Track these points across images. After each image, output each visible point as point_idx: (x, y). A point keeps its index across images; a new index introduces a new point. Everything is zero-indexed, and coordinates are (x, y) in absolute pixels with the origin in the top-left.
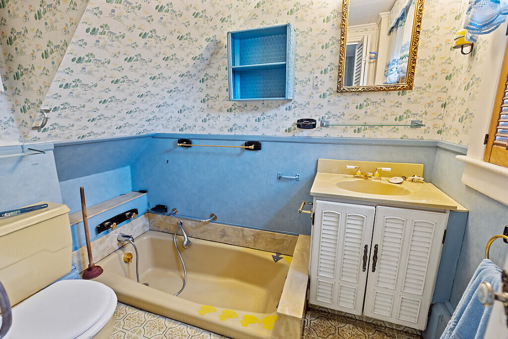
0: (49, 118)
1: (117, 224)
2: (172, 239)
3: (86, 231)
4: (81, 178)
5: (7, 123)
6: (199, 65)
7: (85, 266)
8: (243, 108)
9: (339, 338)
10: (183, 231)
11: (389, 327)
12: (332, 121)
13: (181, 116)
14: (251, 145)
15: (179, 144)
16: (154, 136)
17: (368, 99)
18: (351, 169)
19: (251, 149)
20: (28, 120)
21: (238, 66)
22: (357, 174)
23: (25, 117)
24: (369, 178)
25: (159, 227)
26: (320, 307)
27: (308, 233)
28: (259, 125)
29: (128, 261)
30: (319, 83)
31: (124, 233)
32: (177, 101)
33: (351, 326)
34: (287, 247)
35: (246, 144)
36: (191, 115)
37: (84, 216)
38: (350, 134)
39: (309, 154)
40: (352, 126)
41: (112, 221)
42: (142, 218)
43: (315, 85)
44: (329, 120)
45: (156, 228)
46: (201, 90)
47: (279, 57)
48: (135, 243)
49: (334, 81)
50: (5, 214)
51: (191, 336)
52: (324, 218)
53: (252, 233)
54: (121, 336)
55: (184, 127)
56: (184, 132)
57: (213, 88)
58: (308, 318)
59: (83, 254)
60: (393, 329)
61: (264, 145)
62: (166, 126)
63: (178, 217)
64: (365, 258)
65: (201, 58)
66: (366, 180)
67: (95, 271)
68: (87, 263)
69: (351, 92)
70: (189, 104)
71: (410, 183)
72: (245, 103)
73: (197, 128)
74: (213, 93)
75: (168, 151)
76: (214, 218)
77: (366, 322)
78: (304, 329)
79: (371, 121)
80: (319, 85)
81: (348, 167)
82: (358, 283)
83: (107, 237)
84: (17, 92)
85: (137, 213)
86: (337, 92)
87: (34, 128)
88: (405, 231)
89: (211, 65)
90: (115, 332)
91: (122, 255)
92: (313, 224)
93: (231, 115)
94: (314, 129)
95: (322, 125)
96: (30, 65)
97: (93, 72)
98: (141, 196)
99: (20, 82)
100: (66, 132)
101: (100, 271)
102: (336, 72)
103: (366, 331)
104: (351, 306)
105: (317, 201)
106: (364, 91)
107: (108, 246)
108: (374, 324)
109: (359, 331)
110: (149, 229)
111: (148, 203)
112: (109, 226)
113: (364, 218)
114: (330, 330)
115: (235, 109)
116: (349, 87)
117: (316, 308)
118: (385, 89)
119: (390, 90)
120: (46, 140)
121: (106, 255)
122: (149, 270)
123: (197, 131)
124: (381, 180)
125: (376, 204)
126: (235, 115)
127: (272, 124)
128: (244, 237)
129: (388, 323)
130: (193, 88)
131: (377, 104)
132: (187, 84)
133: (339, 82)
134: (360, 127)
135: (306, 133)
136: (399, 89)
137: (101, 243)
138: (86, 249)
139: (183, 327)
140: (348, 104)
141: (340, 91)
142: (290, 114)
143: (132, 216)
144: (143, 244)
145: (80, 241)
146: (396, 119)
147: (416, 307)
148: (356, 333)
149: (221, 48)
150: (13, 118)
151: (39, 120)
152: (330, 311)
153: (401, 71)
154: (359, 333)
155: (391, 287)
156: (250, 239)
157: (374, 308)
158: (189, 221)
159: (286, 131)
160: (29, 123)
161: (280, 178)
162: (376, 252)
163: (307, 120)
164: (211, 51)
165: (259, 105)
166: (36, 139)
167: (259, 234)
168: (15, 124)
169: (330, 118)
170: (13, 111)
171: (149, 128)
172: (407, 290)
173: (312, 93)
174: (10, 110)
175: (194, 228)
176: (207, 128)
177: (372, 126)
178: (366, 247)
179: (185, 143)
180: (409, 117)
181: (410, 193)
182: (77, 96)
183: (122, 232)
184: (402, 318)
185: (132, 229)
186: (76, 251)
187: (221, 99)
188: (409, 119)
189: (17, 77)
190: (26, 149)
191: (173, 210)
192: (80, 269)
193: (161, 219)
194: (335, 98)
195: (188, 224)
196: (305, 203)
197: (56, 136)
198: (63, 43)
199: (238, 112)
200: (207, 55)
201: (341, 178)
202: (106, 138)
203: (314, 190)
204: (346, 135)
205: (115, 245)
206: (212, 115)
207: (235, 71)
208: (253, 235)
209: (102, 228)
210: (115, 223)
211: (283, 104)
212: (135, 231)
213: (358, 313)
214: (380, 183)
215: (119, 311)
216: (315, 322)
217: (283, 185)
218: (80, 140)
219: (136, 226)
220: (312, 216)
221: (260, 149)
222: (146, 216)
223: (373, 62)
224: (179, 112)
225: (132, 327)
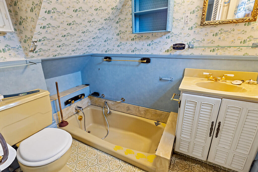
0: (37, 46)
1: (74, 101)
2: (102, 110)
3: (60, 104)
4: (56, 77)
5: (18, 49)
6: (115, 13)
7: (60, 121)
8: (140, 38)
9: (191, 171)
10: (107, 106)
11: (224, 169)
12: (196, 45)
13: (106, 43)
14: (145, 60)
15: (104, 60)
16: (93, 55)
17: (222, 29)
18: (206, 75)
19: (144, 63)
20: (27, 47)
21: (138, 12)
22: (210, 78)
23: (26, 45)
24: (218, 81)
25: (95, 104)
26: (181, 153)
27: (176, 111)
28: (149, 48)
29: (80, 119)
30: (189, 20)
31: (78, 105)
32: (103, 35)
33: (199, 166)
34: (163, 118)
35: (142, 60)
36: (111, 43)
37: (58, 97)
38: (208, 53)
39: (179, 65)
40: (209, 47)
41: (72, 99)
42: (87, 99)
43: (186, 21)
44: (194, 44)
45: (94, 104)
46: (117, 28)
47: (163, 5)
48: (84, 111)
49: (198, 18)
50: (20, 95)
51: (109, 161)
52: (187, 104)
53: (144, 110)
54: (76, 156)
55: (108, 50)
56: (107, 53)
57: (123, 27)
58: (174, 158)
59: (59, 115)
60: (225, 170)
61: (152, 60)
62: (98, 50)
63: (105, 99)
64: (211, 129)
65: (116, 8)
66: (216, 82)
67: (65, 123)
68: (61, 120)
69: (210, 25)
70: (110, 37)
71: (247, 85)
72: (141, 35)
73: (114, 51)
74: (123, 29)
75: (100, 64)
76: (123, 100)
77: (209, 165)
78: (170, 164)
79: (222, 44)
80: (188, 22)
81: (204, 73)
82: (206, 142)
83: (70, 107)
84: (21, 32)
85: (84, 96)
86: (201, 25)
87: (31, 51)
88: (241, 115)
89: (122, 12)
90: (73, 154)
91: (78, 116)
92: (180, 107)
93: (133, 42)
94: (184, 50)
95: (189, 47)
96: (25, 17)
97: (57, 19)
98: (86, 87)
99: (22, 26)
100: (47, 53)
101: (67, 123)
102: (201, 12)
103: (208, 170)
104: (200, 155)
105: (183, 94)
106: (220, 24)
107: (70, 112)
108: (213, 166)
109: (204, 169)
110: (90, 104)
111: (90, 91)
112: (70, 102)
113: (213, 105)
114: (186, 166)
115: (136, 39)
116: (209, 21)
117: (179, 153)
118: (235, 22)
119: (239, 22)
120: (37, 57)
121: (70, 116)
122: (91, 125)
123: (114, 52)
124: (226, 82)
125: (222, 97)
126: (135, 42)
127: (157, 47)
128: (139, 111)
129: (223, 167)
130: (112, 27)
131: (228, 32)
132: (109, 24)
133: (202, 19)
134: (214, 48)
135: (178, 52)
136: (246, 21)
137: (67, 110)
138: (60, 113)
139: (106, 155)
140: (208, 33)
141: (202, 25)
142: (169, 40)
143: (82, 98)
144: (87, 112)
145: (57, 108)
146: (241, 43)
147: (243, 161)
148: (202, 170)
149: (128, 1)
150: (21, 46)
151: (32, 47)
152: (187, 156)
153: (248, 10)
154: (204, 170)
155: (227, 147)
156: (142, 112)
157: (215, 158)
158: (110, 101)
159: (166, 51)
160: (28, 48)
161: (161, 79)
162: (219, 126)
163: (179, 44)
164: (122, 4)
165: (150, 35)
166: (33, 57)
167: (148, 110)
168: (22, 49)
169: (194, 43)
170: (21, 42)
171: (89, 51)
172: (238, 150)
173: (184, 27)
174: (19, 41)
175: (113, 105)
176: (120, 50)
177: (223, 48)
178: (213, 123)
179: (108, 59)
180: (251, 41)
181: (246, 91)
182: (50, 33)
183: (77, 105)
184: (233, 166)
185: (82, 104)
186: (55, 114)
187: (128, 33)
188: (251, 42)
189: (20, 24)
190: (28, 62)
191: (102, 95)
192: (58, 122)
193: (97, 99)
194: (199, 29)
195: (110, 103)
196: (175, 95)
197: (42, 55)
198: (39, 2)
199: (137, 41)
200: (120, 6)
201: (199, 80)
202: (67, 56)
203: (181, 87)
204: (204, 54)
205: (74, 112)
206: (123, 43)
207: (136, 15)
208: (144, 111)
209: (67, 103)
210: (73, 101)
211: (165, 34)
212: (84, 105)
213: (204, 159)
214: (226, 84)
215: (75, 144)
216: (178, 161)
217: (162, 83)
218: (54, 57)
219: (84, 102)
220: (179, 103)
221: (150, 63)
222: (89, 98)
223: (227, 6)
224: (104, 42)
225: (81, 152)
